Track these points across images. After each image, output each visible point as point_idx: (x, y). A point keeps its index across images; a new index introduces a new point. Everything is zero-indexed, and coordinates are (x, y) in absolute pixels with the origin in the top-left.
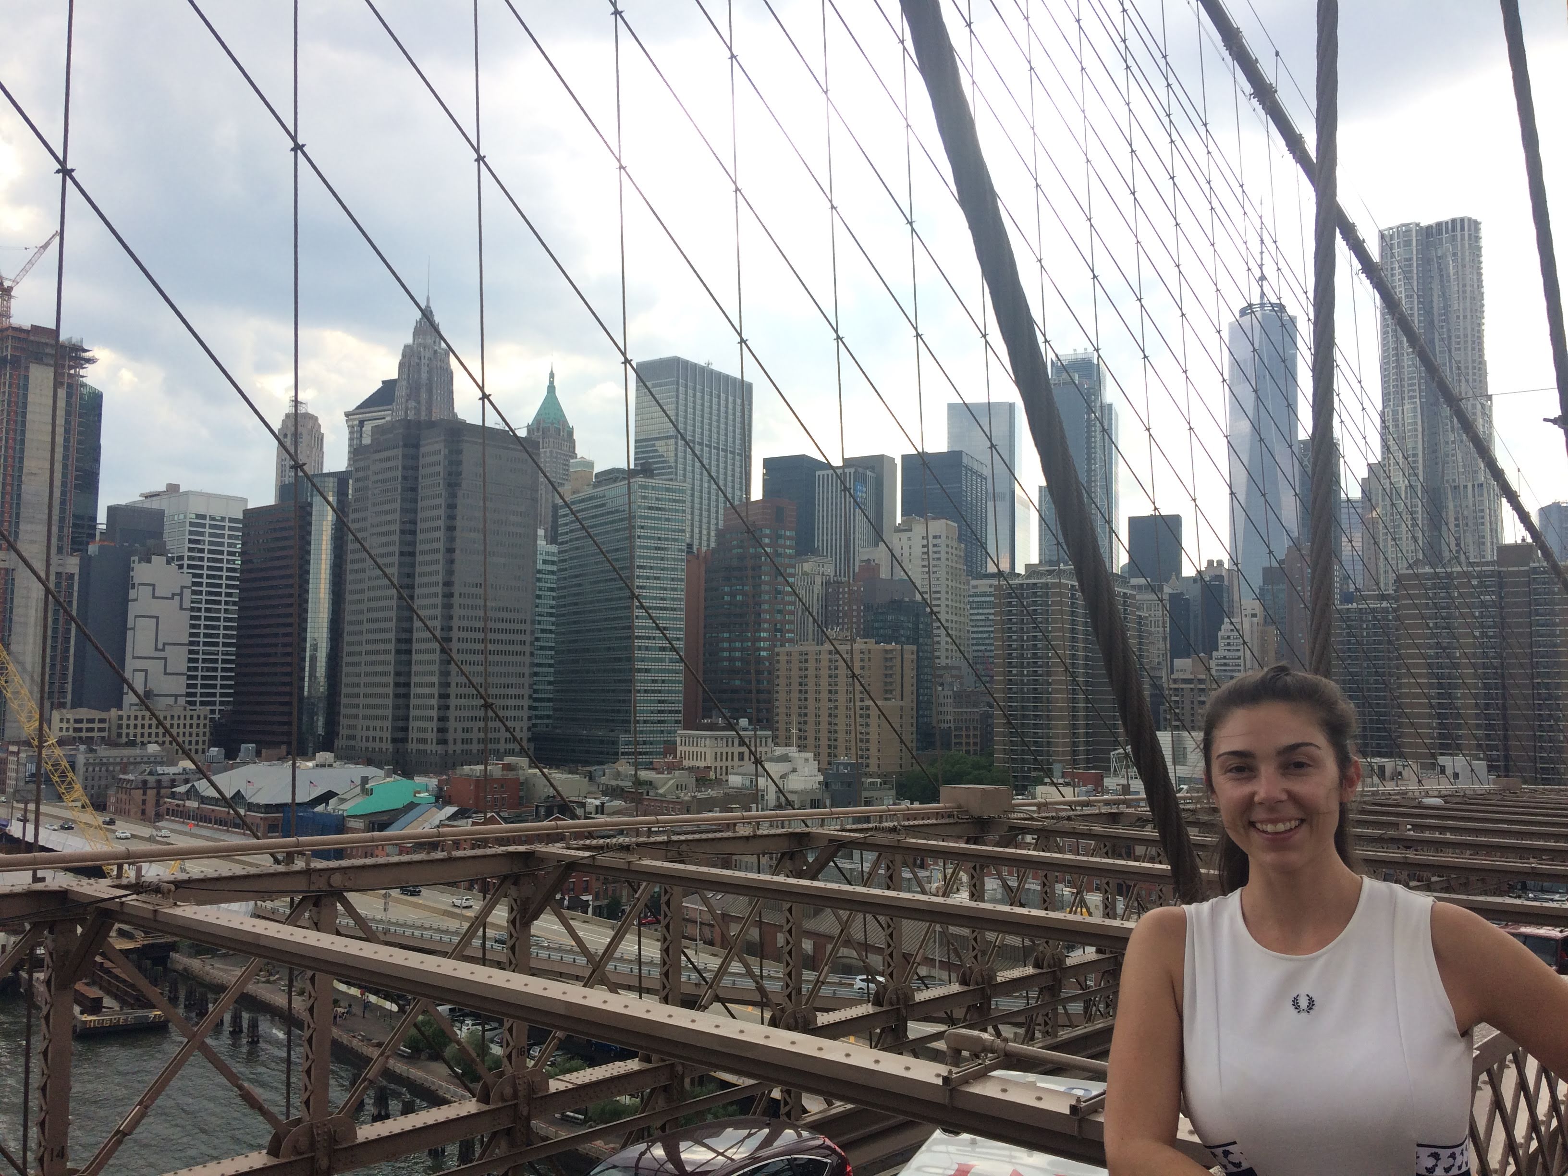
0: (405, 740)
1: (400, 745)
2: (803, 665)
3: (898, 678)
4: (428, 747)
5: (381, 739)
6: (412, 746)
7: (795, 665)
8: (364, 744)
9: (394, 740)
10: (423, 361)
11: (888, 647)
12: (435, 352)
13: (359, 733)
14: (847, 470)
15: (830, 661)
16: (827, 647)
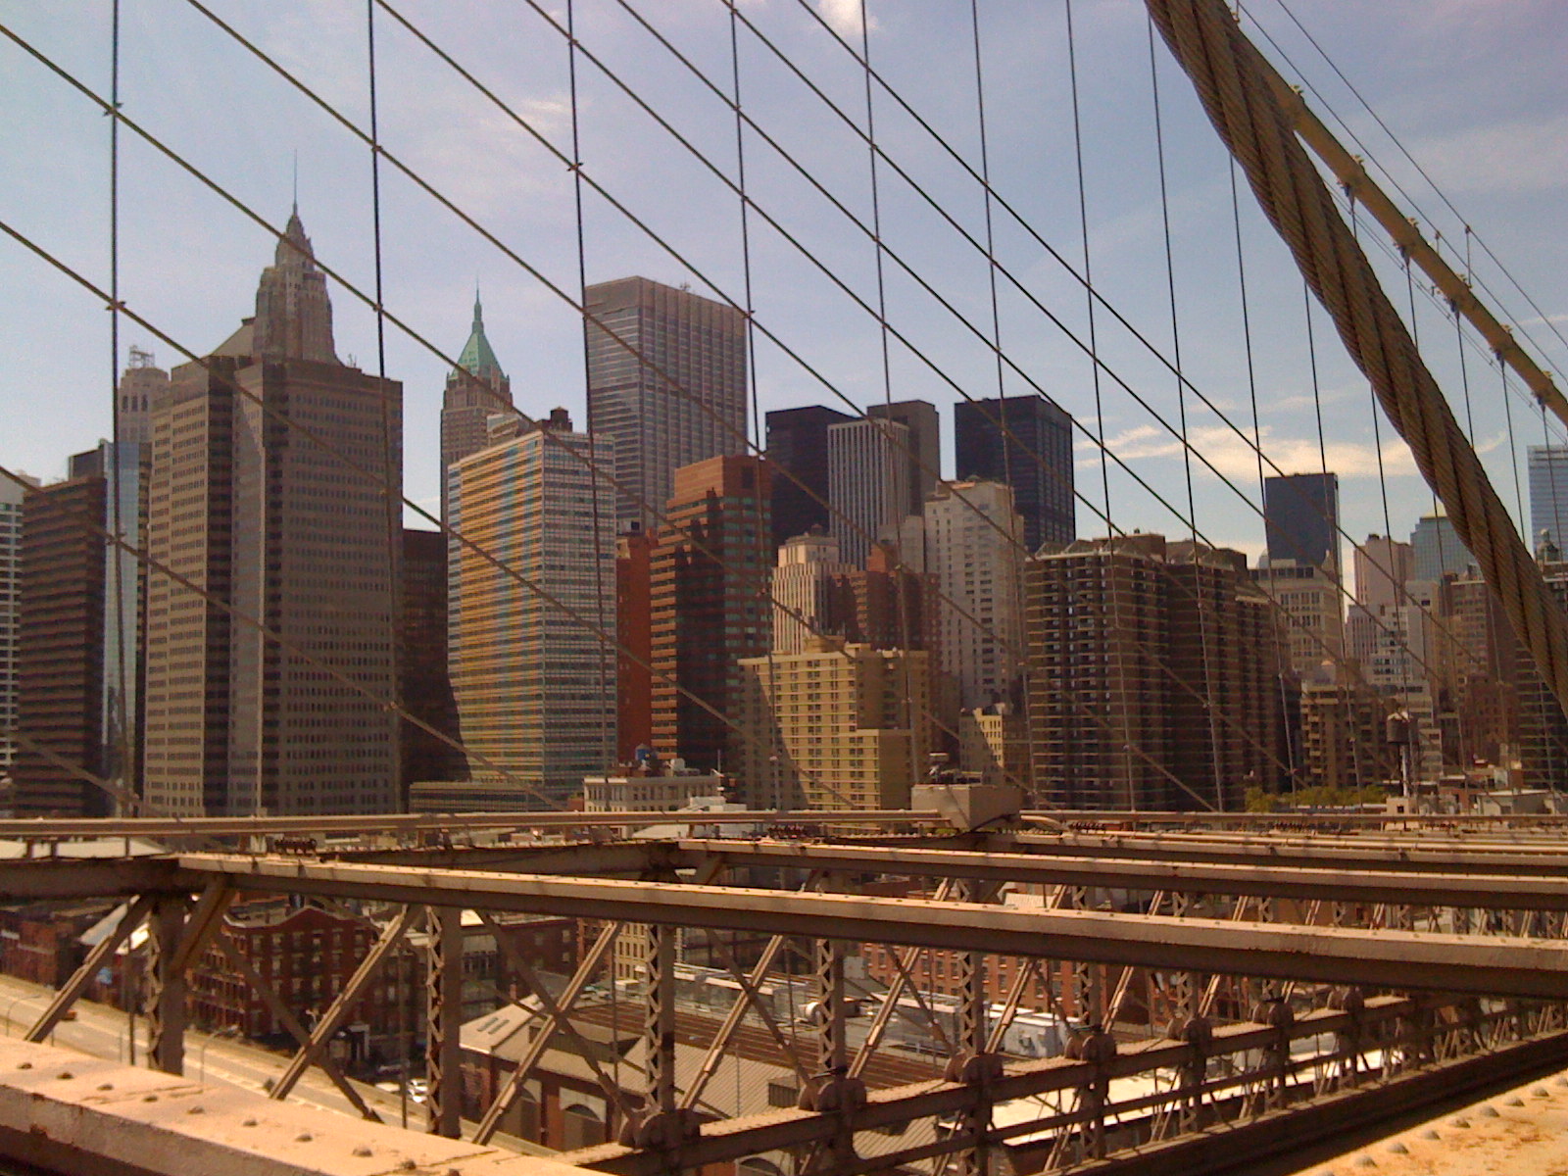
2: (775, 683)
3: (901, 698)
5: (191, 801)
7: (765, 683)
10: (288, 290)
11: (887, 654)
12: (306, 277)
13: (165, 793)
14: (868, 422)
15: (810, 676)
16: (803, 657)
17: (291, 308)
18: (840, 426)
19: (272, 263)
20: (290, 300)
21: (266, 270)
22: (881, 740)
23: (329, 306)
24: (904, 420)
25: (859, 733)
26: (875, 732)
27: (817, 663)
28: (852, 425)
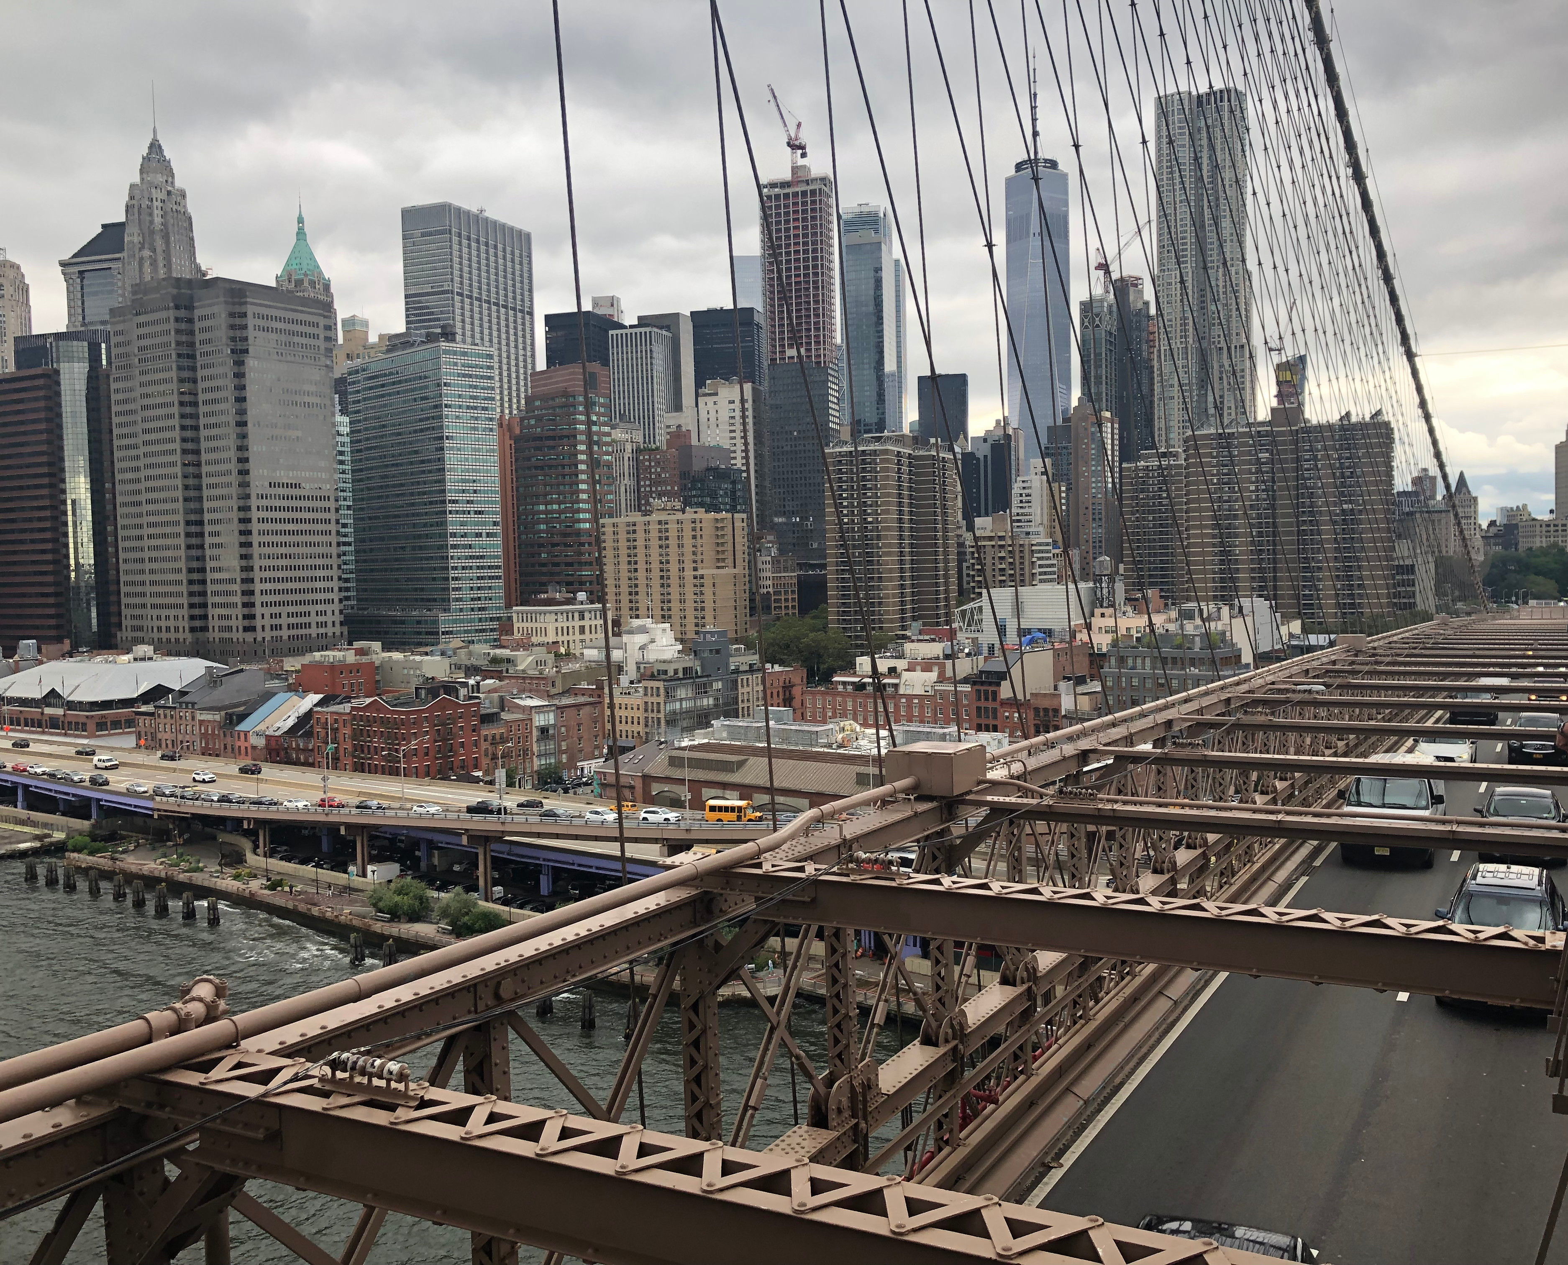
0: (205, 629)
1: (199, 634)
2: (631, 536)
3: (729, 547)
4: (234, 636)
5: (177, 629)
6: (214, 635)
7: (623, 536)
8: (155, 636)
9: (192, 630)
10: (155, 203)
11: (718, 516)
12: (169, 193)
13: (147, 623)
14: (643, 330)
15: (660, 531)
16: (655, 517)
17: (158, 220)
18: (619, 332)
19: (137, 179)
20: (157, 212)
21: (132, 186)
23: (190, 218)
24: (668, 328)
25: (700, 572)
26: (714, 572)
27: (666, 522)
28: (624, 331)
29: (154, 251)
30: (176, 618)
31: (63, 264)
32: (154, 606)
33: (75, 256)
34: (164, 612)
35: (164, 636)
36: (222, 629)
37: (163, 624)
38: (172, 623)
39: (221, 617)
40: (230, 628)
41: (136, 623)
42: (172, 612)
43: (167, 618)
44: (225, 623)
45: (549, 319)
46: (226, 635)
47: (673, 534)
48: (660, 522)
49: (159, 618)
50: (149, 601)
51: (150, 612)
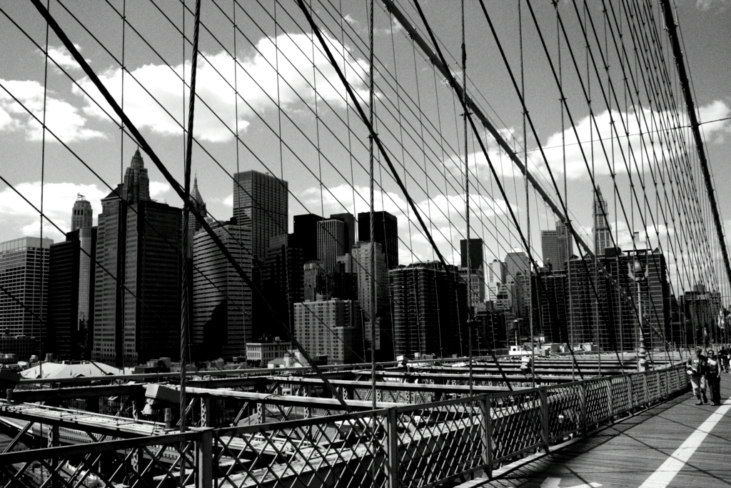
0: (121, 350)
1: (119, 353)
2: (307, 311)
3: (351, 316)
4: (132, 354)
5: (111, 350)
7: (303, 311)
8: (104, 353)
9: (117, 350)
10: (135, 175)
11: (346, 301)
12: (141, 171)
13: (101, 347)
14: (331, 221)
15: (319, 309)
16: (317, 302)
17: (135, 181)
18: (321, 222)
19: (130, 166)
20: (135, 178)
21: (128, 168)
22: (344, 330)
23: (148, 180)
24: (343, 220)
25: (337, 328)
26: (342, 328)
27: (322, 304)
28: (325, 221)
29: (132, 193)
30: (111, 345)
31: (102, 201)
32: (104, 340)
33: (107, 197)
34: (107, 343)
35: (106, 353)
36: (128, 351)
37: (107, 348)
38: (109, 348)
39: (128, 345)
40: (130, 351)
41: (97, 347)
42: (110, 343)
43: (108, 345)
44: (129, 348)
45: (296, 218)
46: (130, 353)
47: (325, 310)
48: (319, 305)
49: (105, 345)
50: (102, 337)
51: (102, 343)
